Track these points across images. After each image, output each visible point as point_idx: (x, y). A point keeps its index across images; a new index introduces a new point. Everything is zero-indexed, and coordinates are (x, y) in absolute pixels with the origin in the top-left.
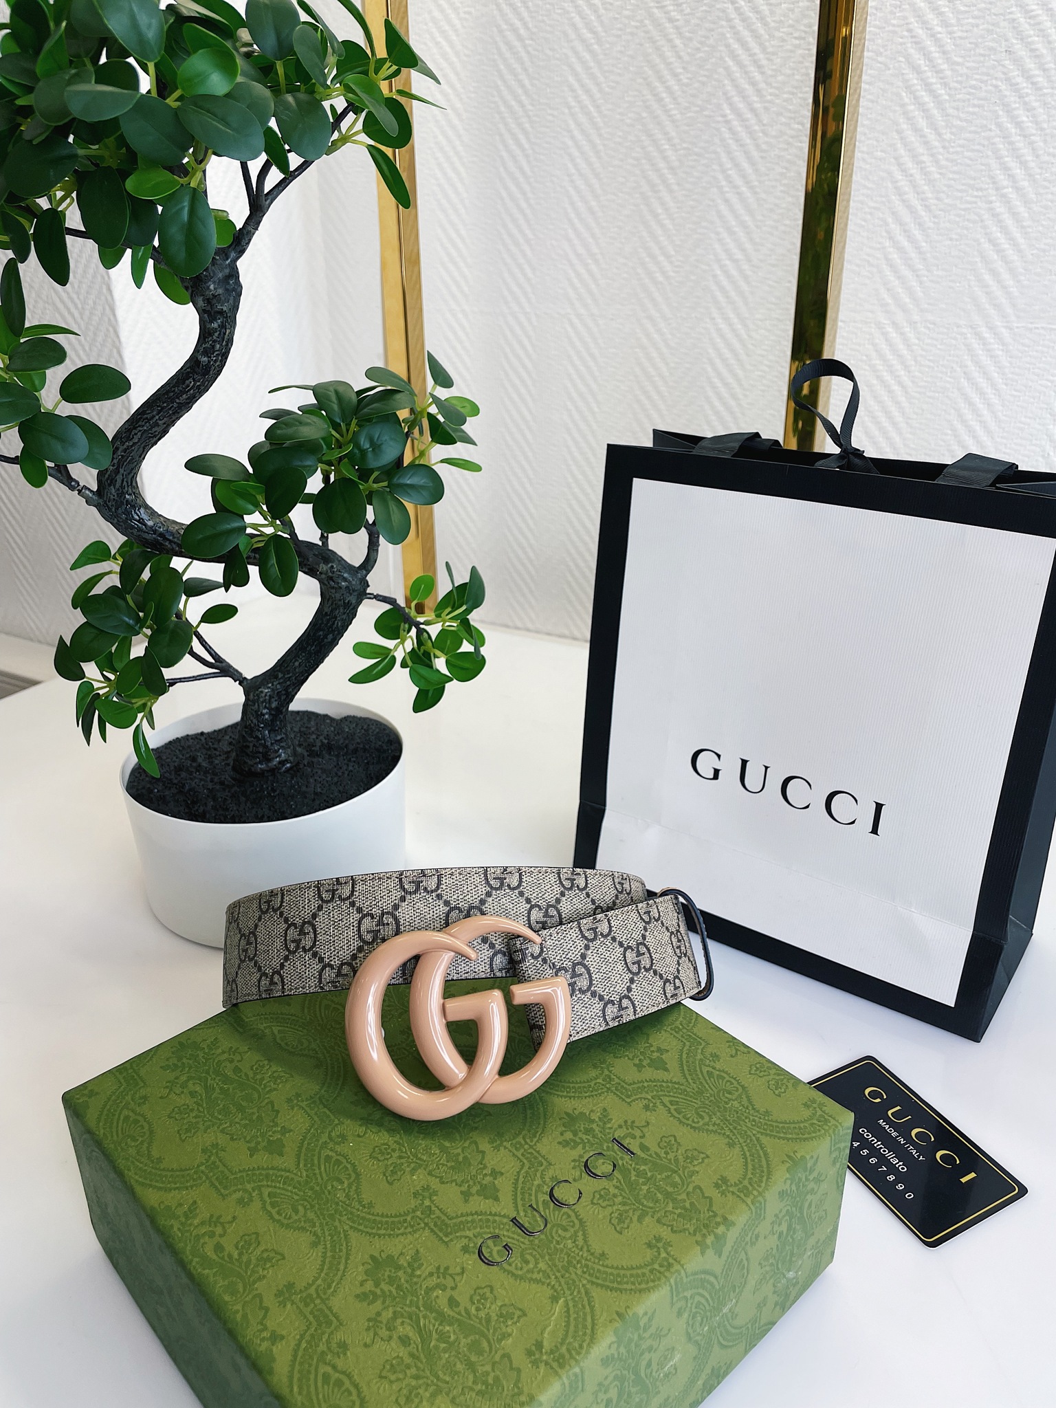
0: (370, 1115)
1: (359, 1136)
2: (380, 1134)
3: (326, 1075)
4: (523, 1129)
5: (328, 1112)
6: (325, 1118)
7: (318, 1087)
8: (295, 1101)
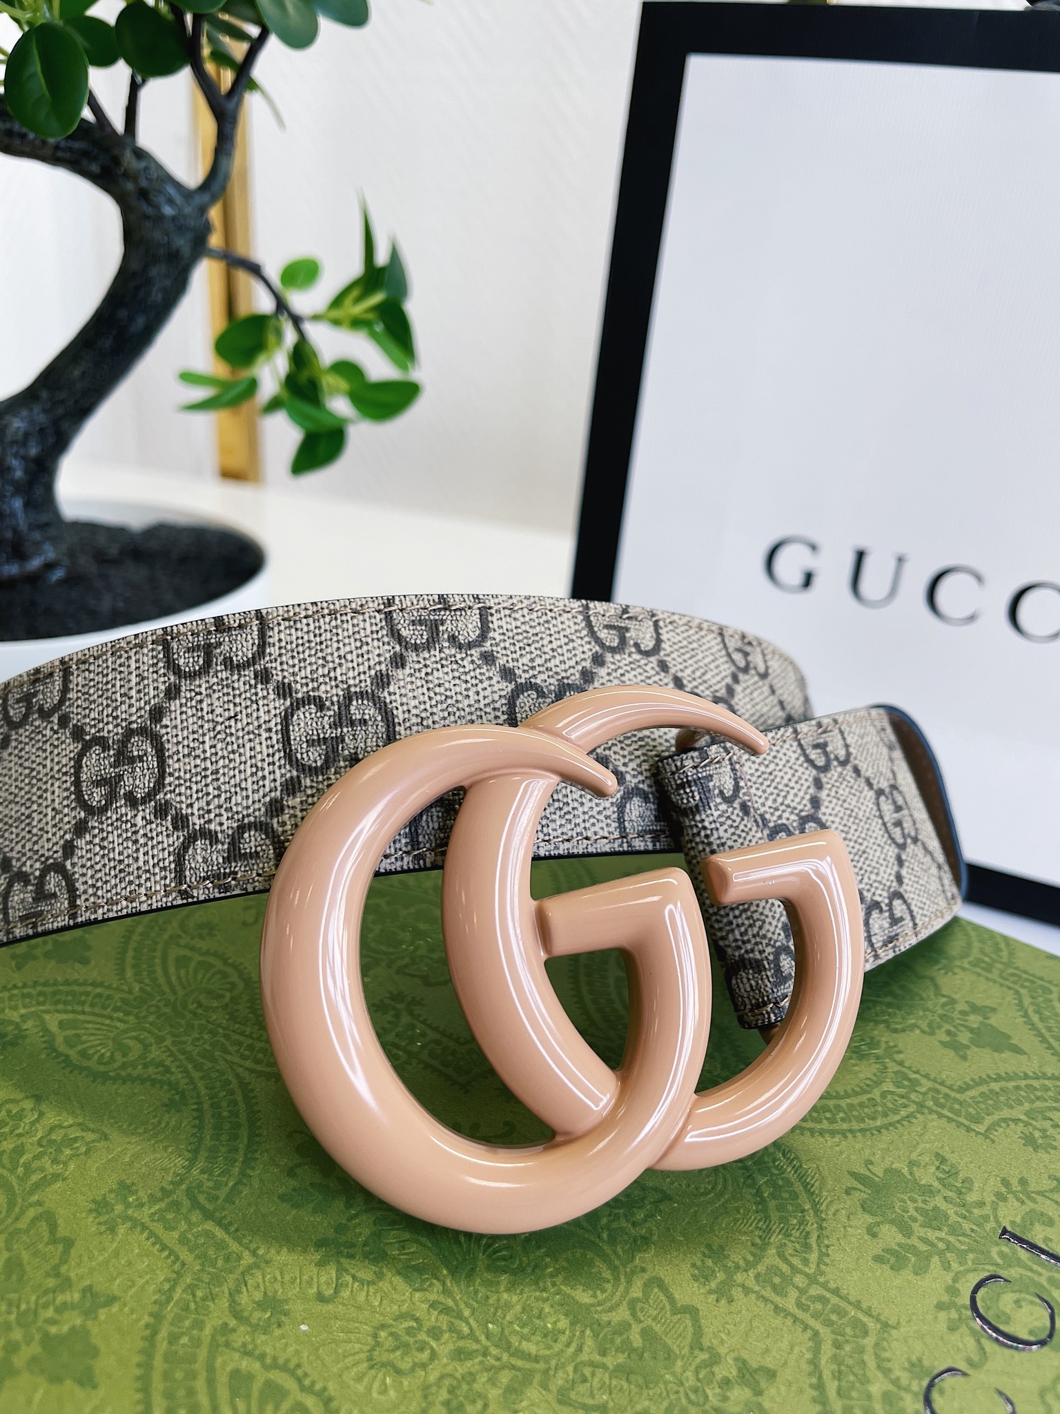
0: (341, 1229)
1: (321, 1298)
2: (384, 1285)
3: (201, 1127)
4: (769, 1231)
5: (219, 1233)
6: (211, 1253)
7: (180, 1161)
8: (119, 1208)
